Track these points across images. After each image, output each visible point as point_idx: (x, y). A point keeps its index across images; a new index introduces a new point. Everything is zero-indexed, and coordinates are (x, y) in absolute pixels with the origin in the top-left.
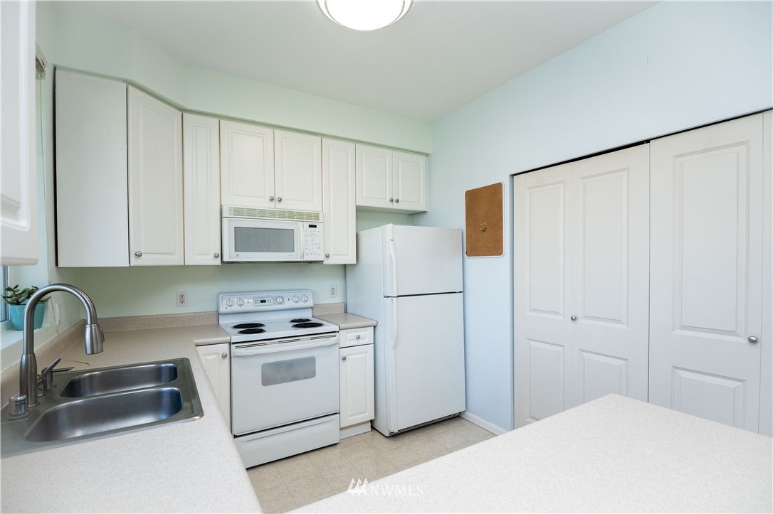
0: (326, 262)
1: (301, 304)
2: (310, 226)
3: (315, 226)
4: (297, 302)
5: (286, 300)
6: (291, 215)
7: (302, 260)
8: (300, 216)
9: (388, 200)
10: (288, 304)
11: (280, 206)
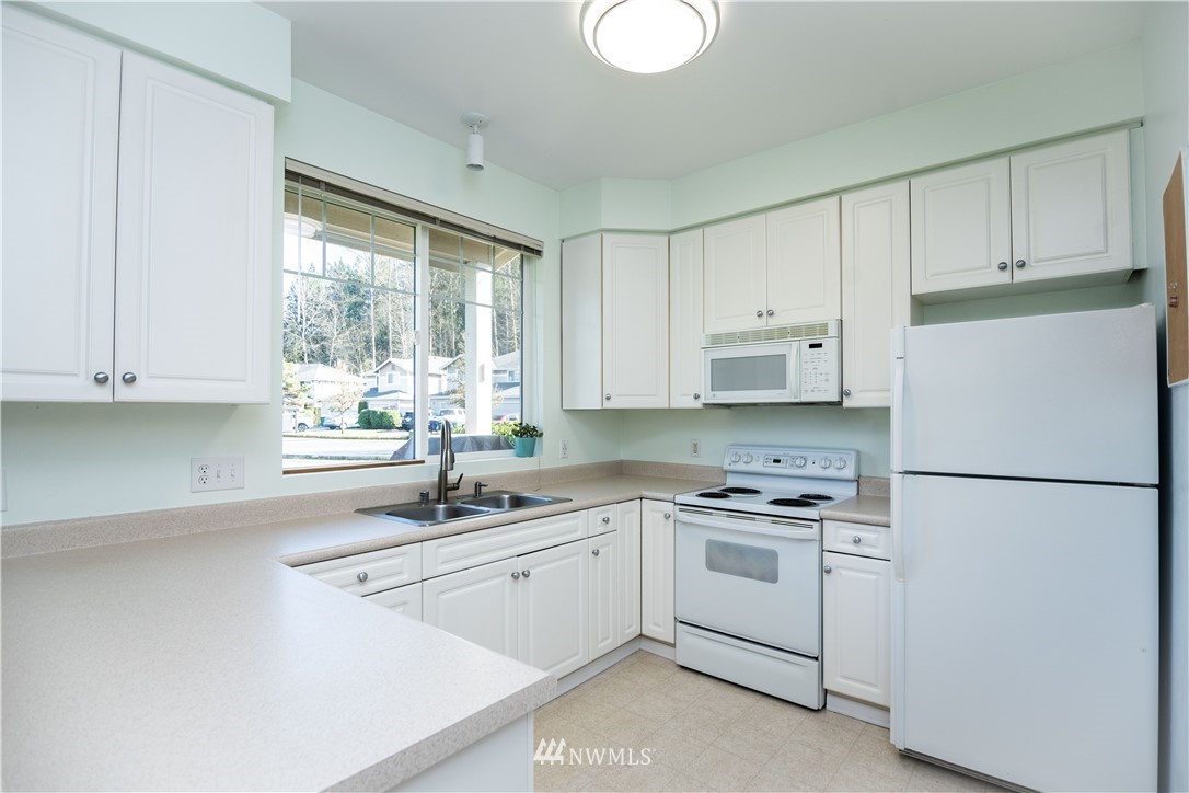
0: (847, 403)
1: (831, 472)
2: (812, 346)
3: (820, 346)
4: (825, 468)
5: (809, 463)
6: (782, 333)
7: (798, 400)
8: (796, 332)
9: (995, 267)
10: (811, 470)
11: (775, 322)
